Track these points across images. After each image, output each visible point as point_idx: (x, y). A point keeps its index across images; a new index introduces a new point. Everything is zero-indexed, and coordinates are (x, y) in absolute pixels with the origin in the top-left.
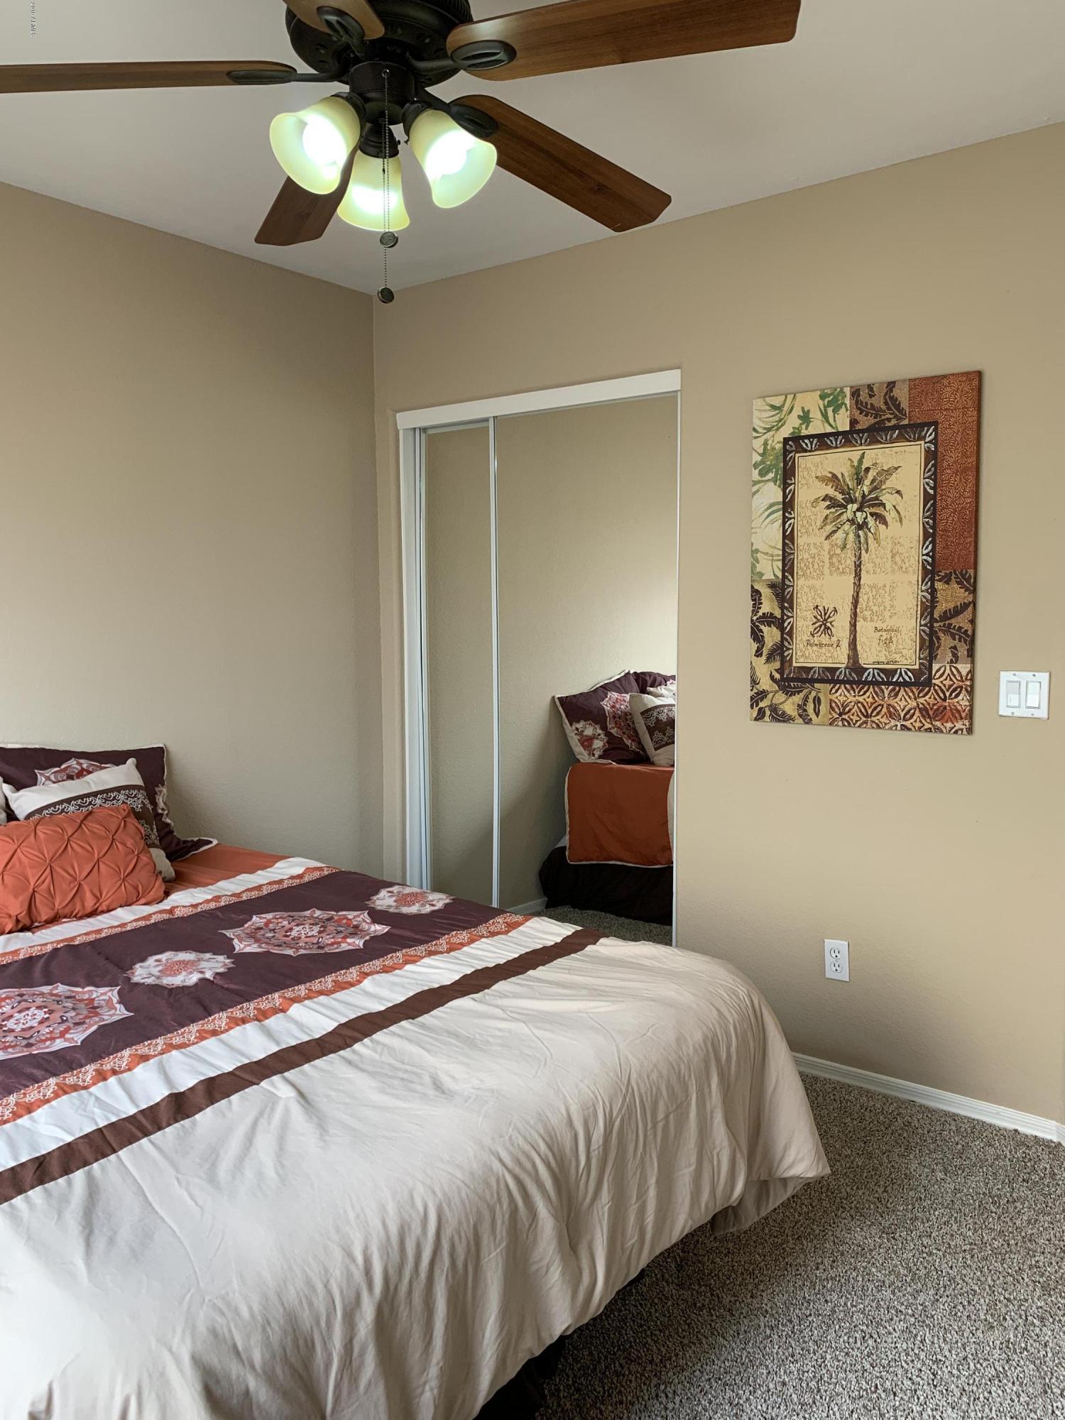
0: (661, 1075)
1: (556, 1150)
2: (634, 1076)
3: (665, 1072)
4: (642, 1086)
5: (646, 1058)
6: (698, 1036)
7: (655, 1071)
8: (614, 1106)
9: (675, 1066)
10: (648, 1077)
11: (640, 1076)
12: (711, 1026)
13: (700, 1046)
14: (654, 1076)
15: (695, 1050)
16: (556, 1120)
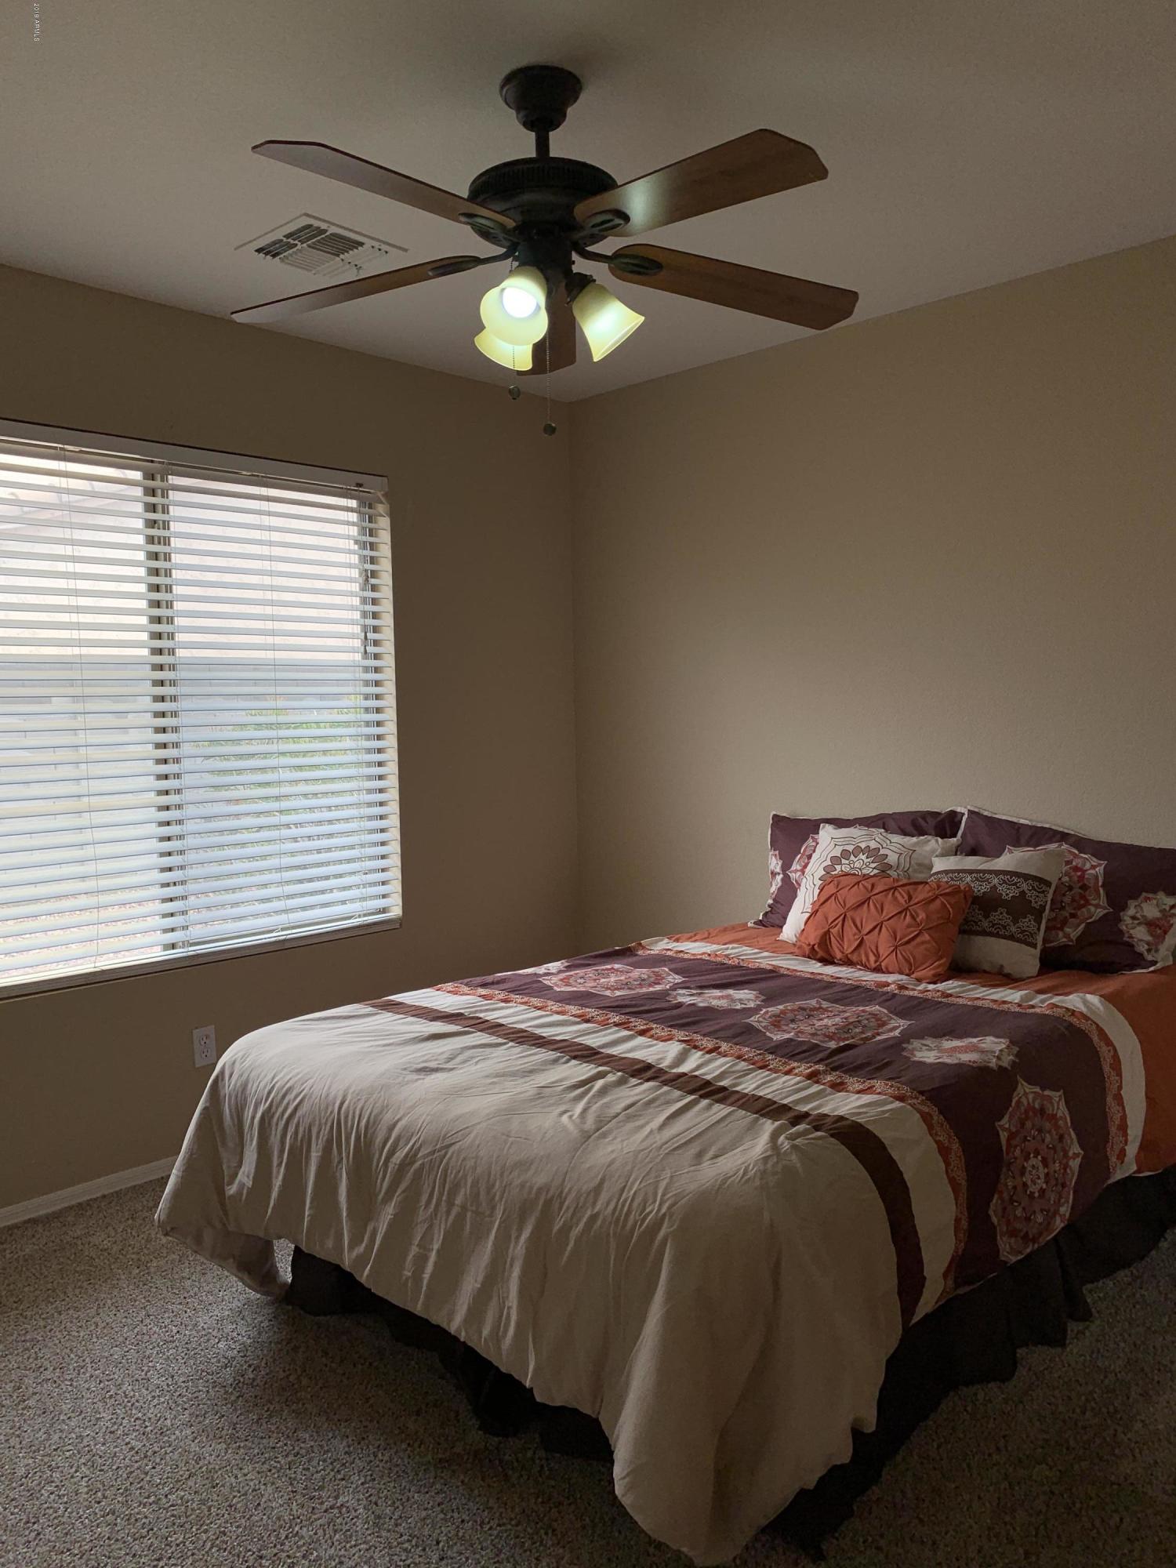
0: (474, 1168)
1: (370, 1131)
2: (456, 1147)
3: (479, 1170)
4: (454, 1159)
5: (478, 1146)
6: (541, 1180)
7: (474, 1160)
8: (422, 1149)
9: (492, 1177)
10: (464, 1159)
11: (460, 1151)
12: (566, 1190)
13: (531, 1188)
14: (470, 1163)
15: (522, 1186)
16: (388, 1118)
